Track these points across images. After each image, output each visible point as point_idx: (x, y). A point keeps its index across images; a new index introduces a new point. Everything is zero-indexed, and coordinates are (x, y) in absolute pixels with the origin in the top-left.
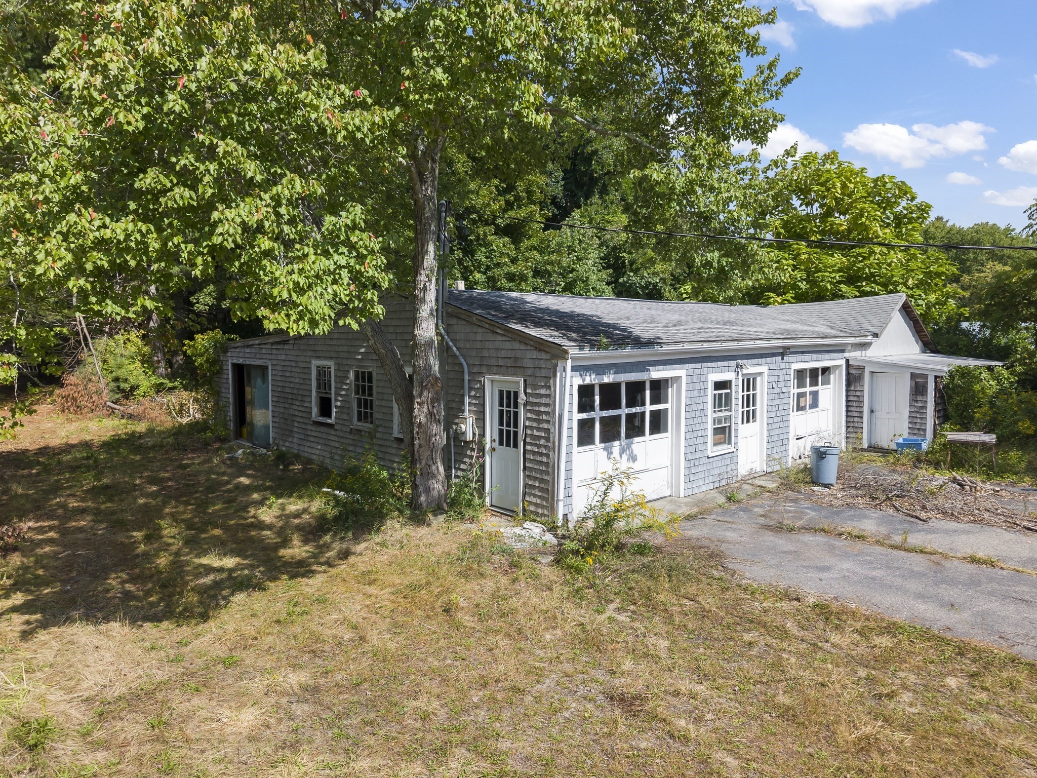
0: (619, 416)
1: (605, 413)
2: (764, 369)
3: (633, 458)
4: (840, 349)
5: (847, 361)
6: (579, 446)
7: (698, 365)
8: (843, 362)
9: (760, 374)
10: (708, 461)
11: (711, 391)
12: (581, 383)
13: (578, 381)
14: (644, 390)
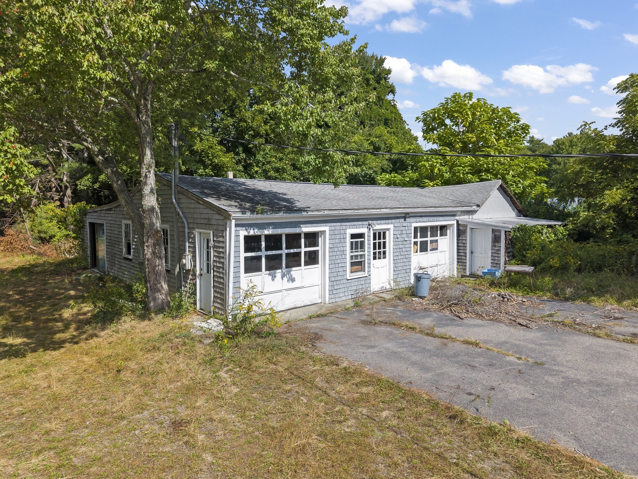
0: (281, 255)
1: (270, 253)
2: (391, 226)
3: (293, 280)
4: (453, 214)
5: (458, 221)
6: (245, 273)
7: (339, 224)
8: (455, 222)
9: (388, 229)
10: (347, 282)
11: (348, 240)
12: (246, 234)
13: (243, 233)
14: (300, 239)
